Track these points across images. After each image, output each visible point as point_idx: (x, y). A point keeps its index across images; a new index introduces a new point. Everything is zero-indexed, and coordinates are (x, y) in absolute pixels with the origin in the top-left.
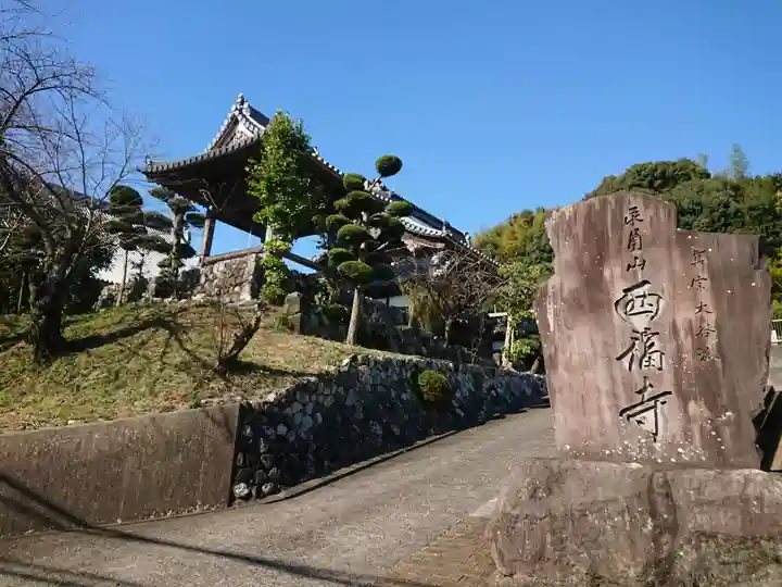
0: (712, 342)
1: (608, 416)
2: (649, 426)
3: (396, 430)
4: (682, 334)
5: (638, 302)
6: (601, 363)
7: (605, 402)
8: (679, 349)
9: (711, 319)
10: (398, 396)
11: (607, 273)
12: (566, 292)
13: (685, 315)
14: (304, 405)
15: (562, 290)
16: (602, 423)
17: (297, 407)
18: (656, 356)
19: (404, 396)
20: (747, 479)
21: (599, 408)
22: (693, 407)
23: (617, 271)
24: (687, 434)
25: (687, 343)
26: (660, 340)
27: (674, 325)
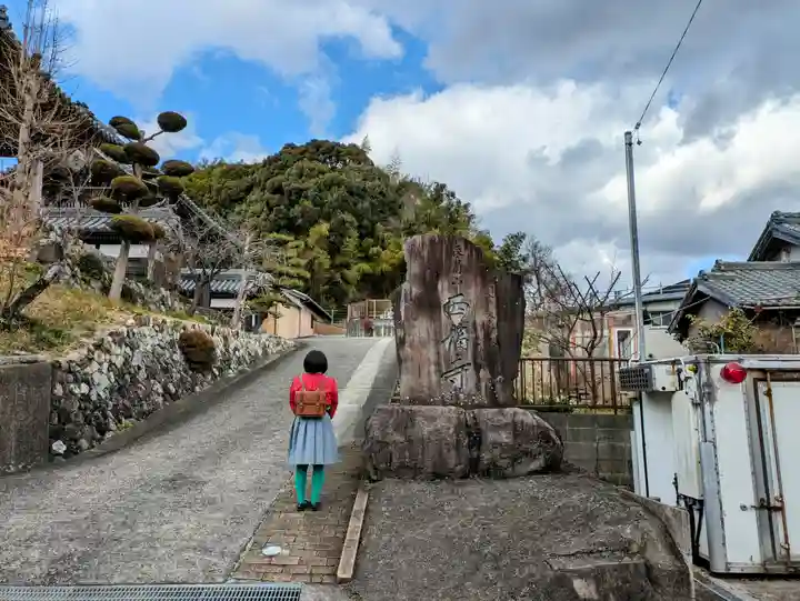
0: (494, 336)
1: (434, 378)
2: (457, 383)
3: (171, 387)
4: (479, 328)
5: (457, 306)
6: (432, 343)
7: (433, 368)
8: (477, 338)
9: (495, 321)
10: (171, 357)
11: (440, 287)
12: (414, 294)
13: (481, 318)
14: (100, 364)
15: (411, 292)
16: (430, 381)
17: (95, 366)
18: (464, 341)
19: (175, 357)
20: (515, 414)
21: (429, 372)
22: (482, 373)
23: (446, 284)
24: (478, 388)
25: (481, 334)
26: (467, 332)
27: (475, 323)
